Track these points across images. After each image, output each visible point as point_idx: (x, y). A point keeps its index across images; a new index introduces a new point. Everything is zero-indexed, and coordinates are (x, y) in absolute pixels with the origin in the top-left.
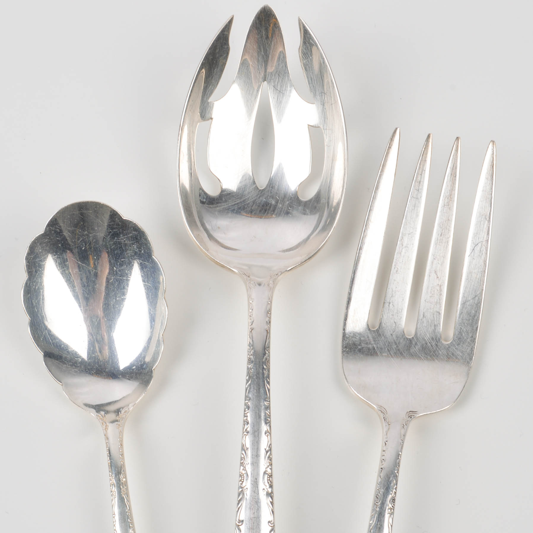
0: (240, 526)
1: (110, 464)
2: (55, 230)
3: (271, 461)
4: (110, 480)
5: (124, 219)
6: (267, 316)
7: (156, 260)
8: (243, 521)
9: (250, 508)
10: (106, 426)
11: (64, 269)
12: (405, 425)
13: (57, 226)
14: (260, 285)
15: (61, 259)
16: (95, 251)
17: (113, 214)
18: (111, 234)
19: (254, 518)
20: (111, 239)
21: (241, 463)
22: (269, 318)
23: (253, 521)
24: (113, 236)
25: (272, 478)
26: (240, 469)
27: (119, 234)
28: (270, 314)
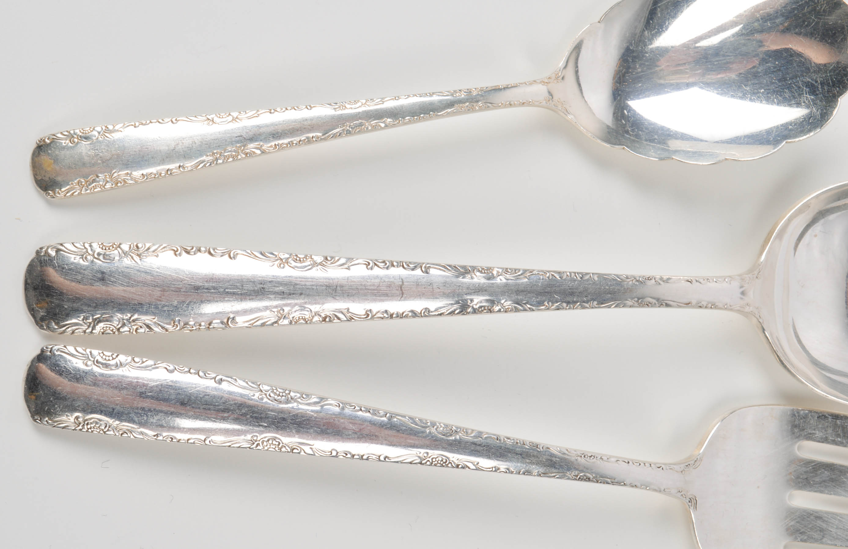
0: (420, 269)
1: (498, 87)
2: (819, 3)
3: (510, 311)
4: (475, 89)
5: (839, 99)
6: (709, 303)
7: (780, 146)
8: (427, 273)
9: (445, 282)
10: (546, 83)
11: (760, 19)
12: (682, 493)
13: (825, 5)
14: (743, 293)
15: (776, 15)
16: (787, 62)
17: (844, 83)
18: (814, 82)
19: (433, 289)
20: (805, 83)
21: (507, 269)
22: (705, 306)
23: (429, 287)
24: (811, 85)
25: (487, 312)
26: (498, 268)
27: (815, 94)
28: (711, 308)
